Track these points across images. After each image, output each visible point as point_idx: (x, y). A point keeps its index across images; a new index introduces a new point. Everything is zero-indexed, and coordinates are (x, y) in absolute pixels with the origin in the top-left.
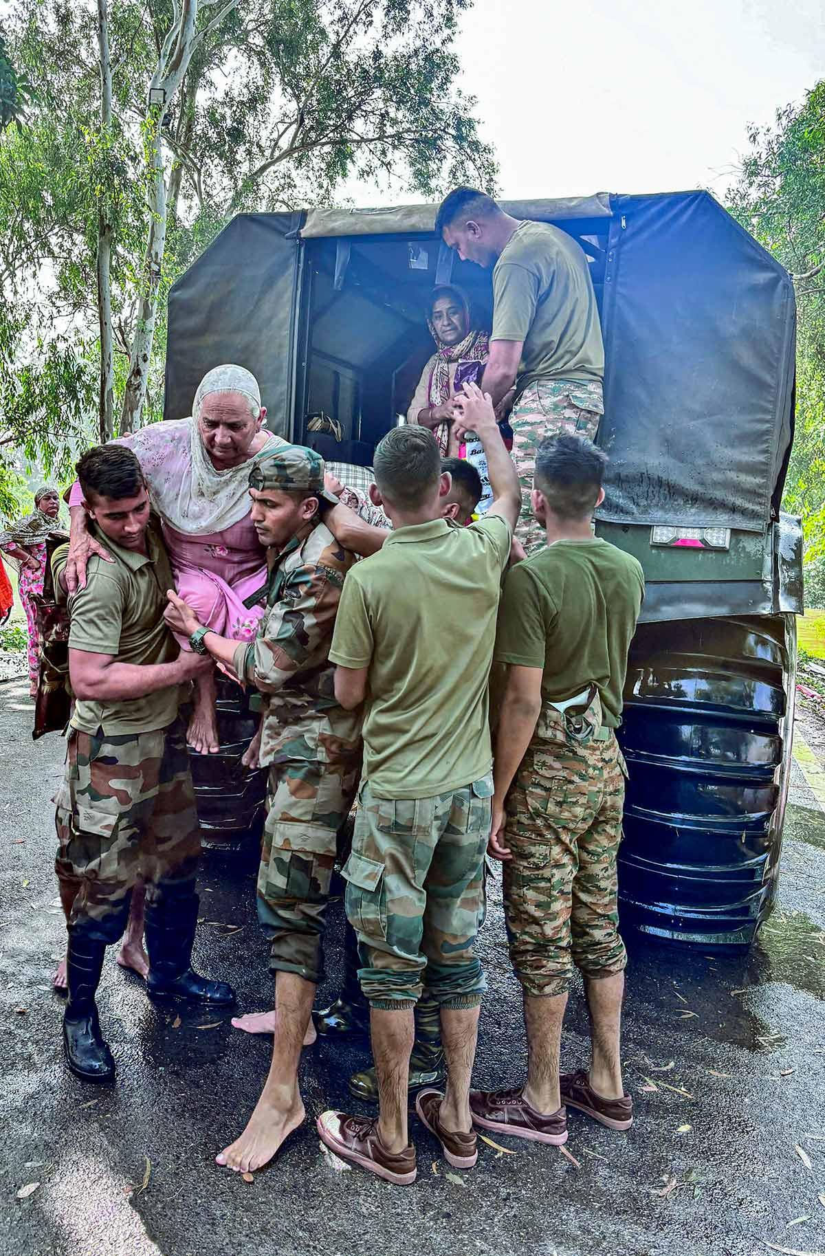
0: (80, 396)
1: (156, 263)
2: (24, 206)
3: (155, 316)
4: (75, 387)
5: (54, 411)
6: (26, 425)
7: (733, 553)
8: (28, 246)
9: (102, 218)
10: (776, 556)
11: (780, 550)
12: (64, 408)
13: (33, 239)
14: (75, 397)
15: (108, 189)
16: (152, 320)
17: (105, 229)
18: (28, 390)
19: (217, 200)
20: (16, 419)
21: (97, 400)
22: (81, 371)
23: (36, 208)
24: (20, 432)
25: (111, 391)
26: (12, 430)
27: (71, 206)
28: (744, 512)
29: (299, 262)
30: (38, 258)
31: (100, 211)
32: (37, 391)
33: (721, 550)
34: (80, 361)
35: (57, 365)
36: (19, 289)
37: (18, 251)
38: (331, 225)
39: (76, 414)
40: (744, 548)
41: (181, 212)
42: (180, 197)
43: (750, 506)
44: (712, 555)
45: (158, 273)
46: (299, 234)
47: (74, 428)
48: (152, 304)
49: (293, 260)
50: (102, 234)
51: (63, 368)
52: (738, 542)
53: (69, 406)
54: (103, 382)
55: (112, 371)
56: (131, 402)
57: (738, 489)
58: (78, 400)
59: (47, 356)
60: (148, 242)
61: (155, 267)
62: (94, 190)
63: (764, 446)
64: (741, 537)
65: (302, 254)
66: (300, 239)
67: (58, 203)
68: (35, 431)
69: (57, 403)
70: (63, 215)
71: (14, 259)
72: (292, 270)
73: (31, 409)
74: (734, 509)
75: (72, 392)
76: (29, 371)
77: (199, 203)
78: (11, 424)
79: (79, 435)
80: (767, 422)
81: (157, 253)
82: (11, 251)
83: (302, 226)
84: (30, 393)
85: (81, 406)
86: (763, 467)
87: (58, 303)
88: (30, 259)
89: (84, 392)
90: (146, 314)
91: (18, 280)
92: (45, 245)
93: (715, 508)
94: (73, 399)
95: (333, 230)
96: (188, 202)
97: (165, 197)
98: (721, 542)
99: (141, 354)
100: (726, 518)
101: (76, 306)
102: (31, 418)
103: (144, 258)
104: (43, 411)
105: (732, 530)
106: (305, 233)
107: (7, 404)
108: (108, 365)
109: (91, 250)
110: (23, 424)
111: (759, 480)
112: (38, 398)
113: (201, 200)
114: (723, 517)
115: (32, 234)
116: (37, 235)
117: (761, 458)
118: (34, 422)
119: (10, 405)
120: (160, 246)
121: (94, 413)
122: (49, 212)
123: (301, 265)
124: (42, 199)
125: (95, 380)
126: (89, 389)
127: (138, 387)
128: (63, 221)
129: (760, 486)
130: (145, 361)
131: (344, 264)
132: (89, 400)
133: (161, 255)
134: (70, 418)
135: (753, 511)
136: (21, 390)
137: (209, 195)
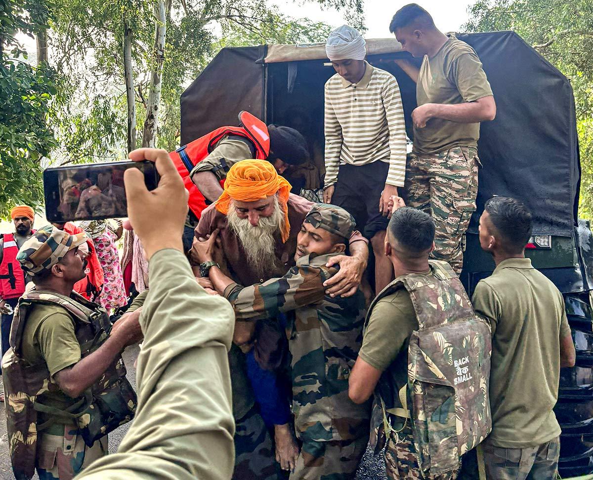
0: (114, 131)
1: (160, 51)
2: (75, 18)
3: (161, 82)
4: (110, 126)
5: (97, 141)
6: (79, 152)
7: (554, 250)
8: (78, 41)
9: (126, 26)
10: (579, 248)
11: (580, 244)
12: (104, 139)
13: (81, 37)
14: (111, 132)
15: (129, 8)
16: (160, 85)
17: (128, 32)
18: (80, 130)
19: (195, 9)
20: (73, 148)
21: (125, 133)
22: (114, 116)
23: (83, 19)
24: (75, 156)
25: (135, 129)
26: (70, 155)
27: (105, 17)
28: (558, 225)
29: (265, 77)
30: (85, 48)
31: (124, 21)
32: (86, 130)
33: (546, 249)
34: (113, 109)
35: (99, 113)
36: (73, 67)
37: (72, 44)
38: (284, 55)
39: (111, 142)
40: (560, 246)
41: (173, 17)
42: (172, 7)
43: (561, 221)
44: (541, 252)
45: (162, 56)
46: (264, 61)
47: (110, 151)
48: (159, 76)
49: (261, 76)
50: (126, 34)
51: (102, 115)
52: (556, 244)
53: (107, 138)
54: (130, 124)
55: (135, 117)
56: (148, 136)
57: (553, 210)
58: (113, 134)
59: (92, 107)
60: (155, 37)
61: (160, 53)
62: (120, 9)
63: (566, 183)
64: (558, 240)
65: (267, 73)
66: (265, 64)
67: (96, 15)
68: (85, 155)
69: (99, 136)
70: (100, 21)
71: (69, 50)
72: (260, 81)
73: (82, 141)
74: (551, 223)
75: (109, 130)
76: (80, 117)
77: (184, 11)
78: (69, 151)
79: (113, 156)
80: (566, 168)
81: (161, 45)
82: (67, 46)
83: (265, 56)
84: (81, 132)
85: (115, 137)
86: (567, 196)
87: (97, 73)
88: (80, 48)
89: (116, 128)
90: (156, 81)
91: (71, 62)
92: (88, 39)
93: (540, 223)
94: (109, 134)
95: (285, 58)
96: (177, 10)
97: (164, 10)
98: (546, 244)
99: (153, 106)
100: (548, 228)
101: (109, 74)
102: (83, 147)
103: (153, 47)
104: (89, 143)
105: (552, 236)
106: (268, 59)
107: (67, 139)
108: (133, 114)
109: (118, 41)
110: (77, 151)
111: (565, 204)
112: (87, 134)
113: (185, 8)
114: (546, 229)
115: (80, 34)
116: (84, 34)
117: (565, 191)
118: (85, 149)
119: (69, 140)
120: (163, 40)
121: (123, 141)
122: (91, 20)
123: (266, 79)
124: (87, 13)
125: (123, 120)
126: (119, 126)
127: (152, 126)
128: (100, 25)
129: (566, 208)
130: (156, 110)
131: (293, 78)
132: (120, 133)
133: (163, 46)
134: (108, 145)
135: (564, 223)
136: (75, 130)
137: (191, 6)
